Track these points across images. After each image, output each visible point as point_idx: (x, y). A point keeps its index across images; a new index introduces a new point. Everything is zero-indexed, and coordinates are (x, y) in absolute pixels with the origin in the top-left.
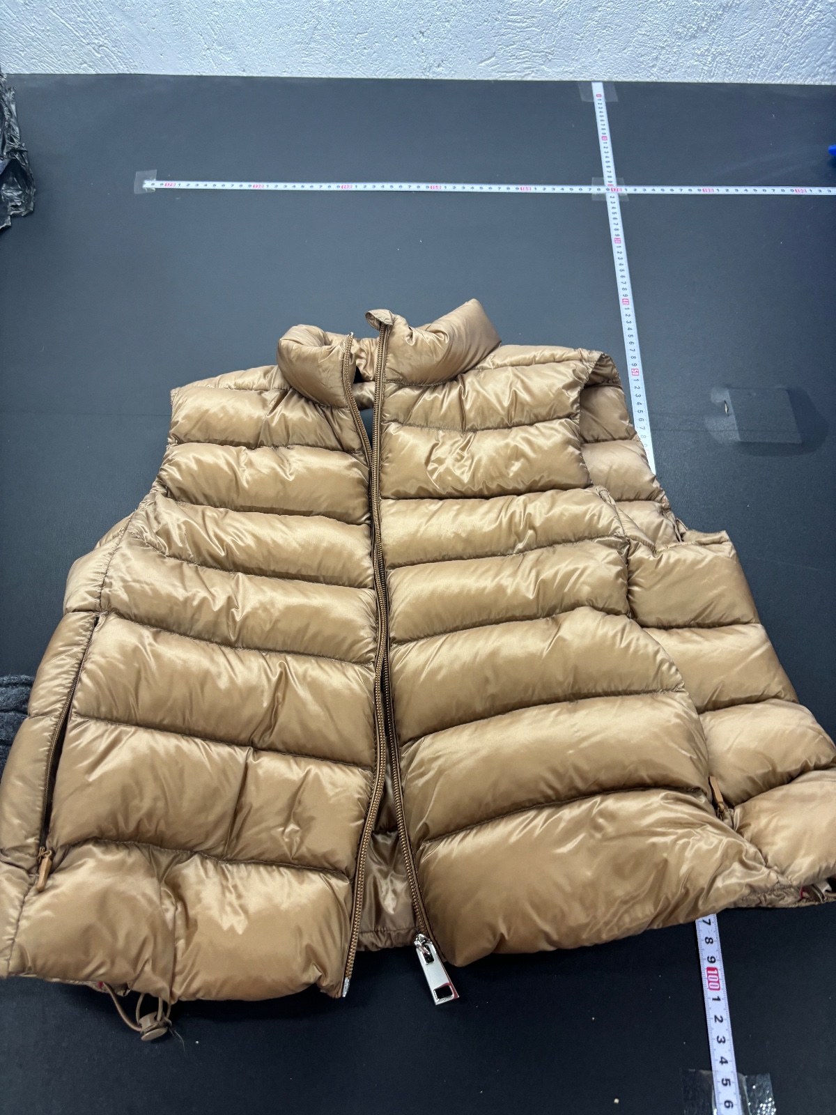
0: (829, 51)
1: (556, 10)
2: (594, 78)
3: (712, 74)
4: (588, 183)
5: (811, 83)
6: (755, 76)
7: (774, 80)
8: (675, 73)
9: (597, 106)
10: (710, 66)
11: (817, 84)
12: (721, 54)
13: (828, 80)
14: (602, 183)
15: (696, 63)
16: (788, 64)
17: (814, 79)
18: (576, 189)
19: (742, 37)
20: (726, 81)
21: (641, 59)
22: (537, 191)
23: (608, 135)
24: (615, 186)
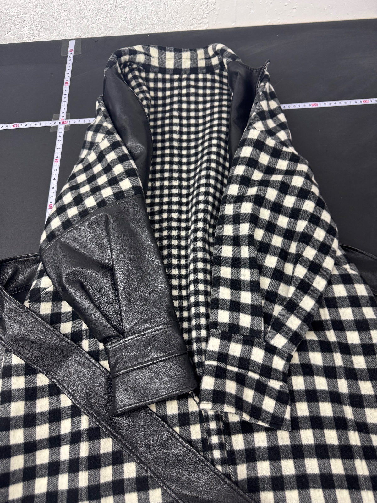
0: (195, 12)
1: (31, 5)
2: (71, 38)
3: (134, 30)
4: (50, 119)
5: (191, 29)
6: (158, 28)
7: (170, 30)
8: (114, 31)
9: (68, 58)
10: (132, 26)
11: (194, 29)
12: (134, 19)
13: (199, 27)
14: (57, 119)
15: (123, 25)
16: (174, 21)
17: (192, 27)
18: (43, 124)
19: (142, 9)
20: (144, 32)
21: (92, 25)
22: (22, 127)
23: (69, 81)
24: (65, 120)
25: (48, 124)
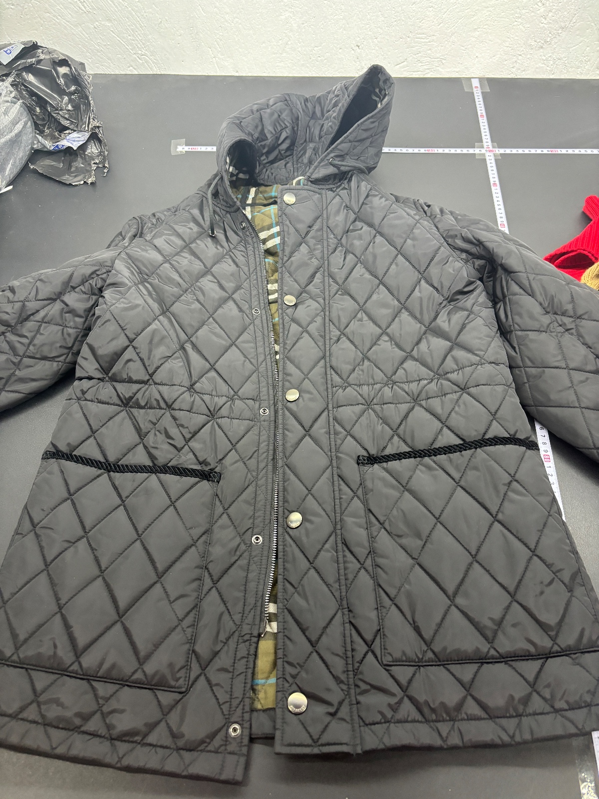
2: (473, 75)
3: (552, 73)
4: (474, 147)
6: (582, 73)
7: (595, 76)
8: (528, 72)
9: (476, 95)
10: (552, 67)
12: (559, 59)
14: (482, 147)
15: (543, 65)
18: (465, 151)
21: (505, 63)
22: (439, 152)
23: (484, 114)
24: (491, 148)
25: (471, 151)
